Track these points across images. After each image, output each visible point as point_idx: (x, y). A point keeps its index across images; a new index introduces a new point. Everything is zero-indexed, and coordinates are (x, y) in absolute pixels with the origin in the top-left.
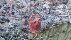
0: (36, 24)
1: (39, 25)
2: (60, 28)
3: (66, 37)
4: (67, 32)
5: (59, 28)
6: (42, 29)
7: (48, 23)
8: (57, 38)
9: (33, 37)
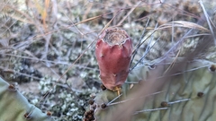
0: (117, 54)
1: (125, 56)
2: (190, 84)
3: (207, 113)
4: (211, 98)
5: (186, 85)
6: (136, 79)
7: (152, 66)
8: (179, 112)
9: (110, 100)
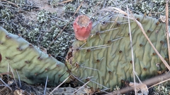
5: (122, 30)
6: (94, 32)
7: (104, 23)
9: (80, 46)
